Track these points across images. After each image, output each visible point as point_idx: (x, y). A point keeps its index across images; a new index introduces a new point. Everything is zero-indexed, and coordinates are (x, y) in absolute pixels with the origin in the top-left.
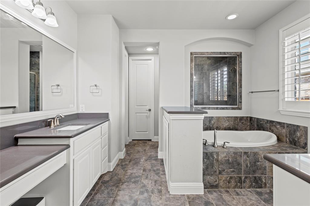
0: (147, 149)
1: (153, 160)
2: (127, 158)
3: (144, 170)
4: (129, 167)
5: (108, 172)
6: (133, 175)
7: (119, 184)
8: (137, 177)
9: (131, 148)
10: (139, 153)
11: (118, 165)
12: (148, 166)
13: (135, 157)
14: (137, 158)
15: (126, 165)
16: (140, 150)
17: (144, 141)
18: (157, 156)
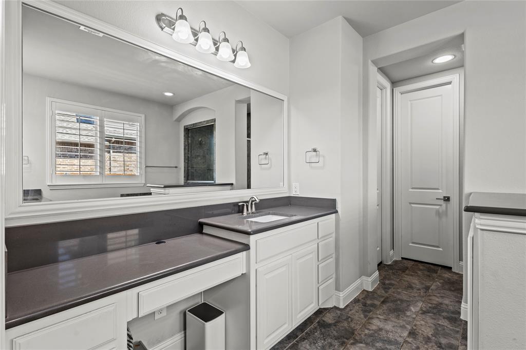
0: (433, 287)
1: (444, 318)
2: (379, 292)
3: (412, 334)
4: (378, 312)
5: (335, 307)
6: (383, 333)
7: (347, 339)
8: (390, 342)
9: (394, 274)
10: (411, 291)
11: (356, 301)
12: (426, 327)
13: (398, 297)
14: (402, 301)
15: (373, 305)
16: (414, 283)
17: (432, 266)
18: (459, 313)
